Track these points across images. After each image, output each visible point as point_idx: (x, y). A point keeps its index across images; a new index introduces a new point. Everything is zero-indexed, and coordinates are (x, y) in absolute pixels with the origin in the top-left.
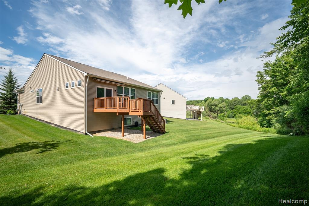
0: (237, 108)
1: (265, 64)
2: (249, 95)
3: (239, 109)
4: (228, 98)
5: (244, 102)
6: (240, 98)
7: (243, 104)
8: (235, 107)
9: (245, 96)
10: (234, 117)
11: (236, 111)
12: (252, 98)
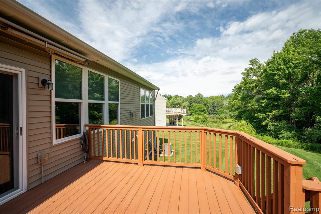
0: (193, 106)
1: (251, 61)
2: (201, 93)
3: (195, 107)
4: (182, 96)
5: (198, 100)
6: (194, 96)
7: (198, 102)
8: (191, 105)
9: (199, 94)
10: (191, 115)
11: (192, 109)
12: (204, 96)
